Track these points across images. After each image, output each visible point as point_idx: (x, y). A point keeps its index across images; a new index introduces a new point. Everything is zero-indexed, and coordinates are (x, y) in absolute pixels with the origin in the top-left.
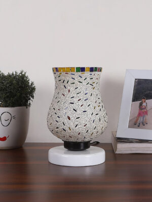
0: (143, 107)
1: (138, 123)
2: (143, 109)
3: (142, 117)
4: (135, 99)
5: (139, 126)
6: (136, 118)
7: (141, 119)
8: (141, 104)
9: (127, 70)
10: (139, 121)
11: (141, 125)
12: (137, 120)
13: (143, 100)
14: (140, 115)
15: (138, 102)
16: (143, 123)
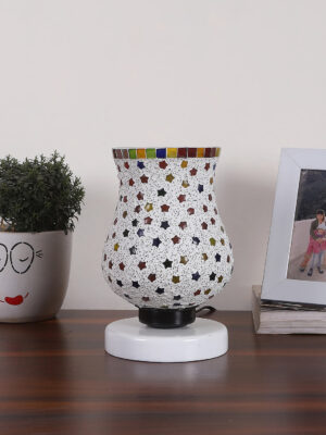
0: (320, 233)
1: (308, 269)
2: (319, 236)
3: (317, 256)
4: (301, 214)
5: (310, 275)
6: (303, 259)
7: (314, 260)
8: (314, 226)
9: (283, 150)
10: (309, 263)
11: (315, 272)
12: (306, 261)
13: (319, 217)
14: (311, 249)
15: (309, 222)
16: (319, 268)
